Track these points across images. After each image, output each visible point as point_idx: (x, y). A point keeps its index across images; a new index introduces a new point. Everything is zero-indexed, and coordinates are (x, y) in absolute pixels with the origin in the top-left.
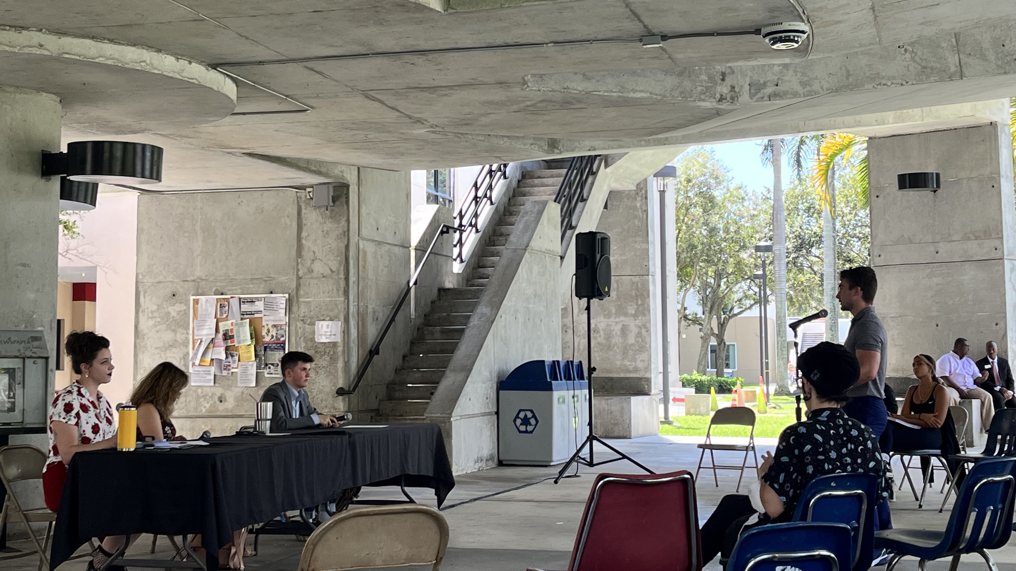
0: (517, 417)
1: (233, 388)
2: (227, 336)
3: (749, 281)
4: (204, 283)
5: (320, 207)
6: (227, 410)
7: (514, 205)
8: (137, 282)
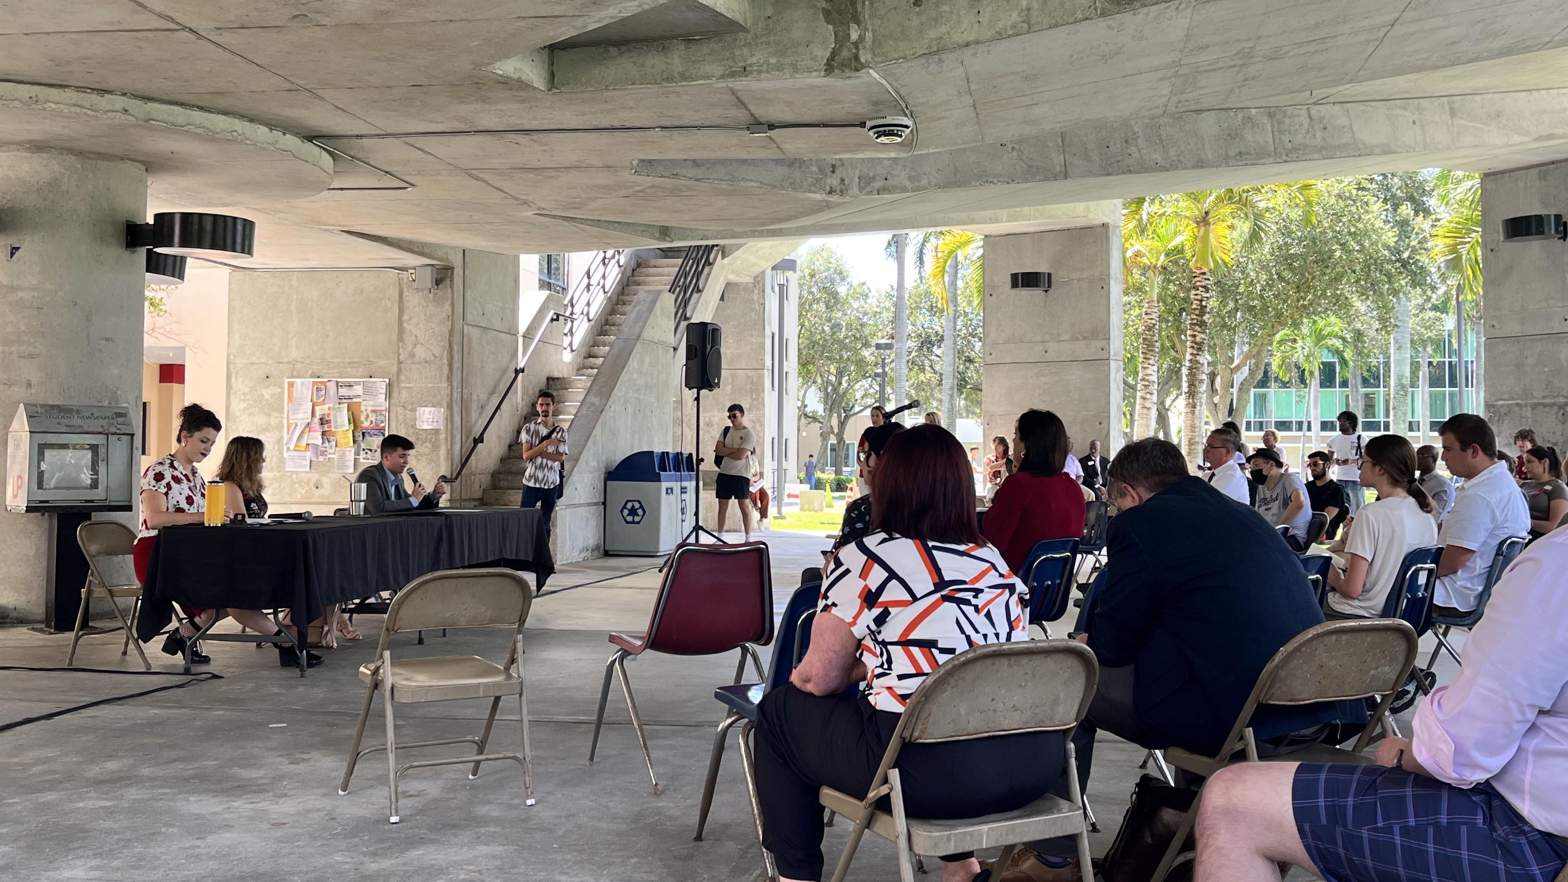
0: (624, 507)
1: (330, 475)
2: (323, 421)
3: (870, 379)
4: (299, 365)
5: (422, 290)
6: (323, 496)
7: (628, 295)
8: (228, 363)
